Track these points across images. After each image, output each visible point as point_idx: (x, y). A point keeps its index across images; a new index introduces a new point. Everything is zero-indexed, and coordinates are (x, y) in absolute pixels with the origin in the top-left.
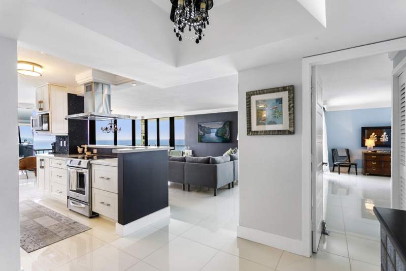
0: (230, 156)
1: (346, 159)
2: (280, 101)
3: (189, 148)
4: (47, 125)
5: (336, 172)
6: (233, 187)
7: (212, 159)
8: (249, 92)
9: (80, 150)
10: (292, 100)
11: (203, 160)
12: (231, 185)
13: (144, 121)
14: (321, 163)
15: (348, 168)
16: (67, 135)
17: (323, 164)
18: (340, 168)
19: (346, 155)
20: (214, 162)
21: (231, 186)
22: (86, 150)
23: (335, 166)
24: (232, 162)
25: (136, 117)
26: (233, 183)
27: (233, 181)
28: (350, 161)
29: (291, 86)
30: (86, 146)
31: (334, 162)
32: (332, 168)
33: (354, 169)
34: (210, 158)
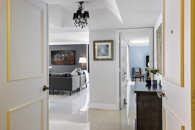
0: (78, 72)
1: (139, 74)
2: (107, 46)
5: (134, 81)
6: (79, 91)
7: (69, 74)
8: (94, 41)
10: (112, 46)
11: (63, 75)
12: (78, 90)
14: (124, 73)
15: (140, 79)
17: (125, 73)
18: (136, 79)
19: (139, 71)
20: (70, 75)
23: (134, 77)
24: (79, 76)
26: (79, 88)
27: (79, 87)
28: (141, 75)
29: (112, 40)
31: (133, 75)
32: (132, 79)
33: (143, 79)
34: (67, 74)
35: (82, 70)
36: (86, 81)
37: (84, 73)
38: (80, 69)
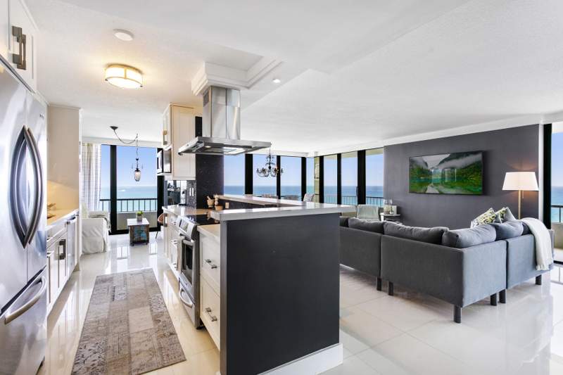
0: (497, 227)
3: (391, 202)
4: (169, 165)
6: (502, 302)
7: (450, 235)
9: (210, 202)
13: (318, 158)
16: (194, 179)
20: (455, 242)
21: (498, 299)
22: (216, 203)
24: (503, 243)
25: (307, 153)
26: (502, 292)
30: (216, 197)
34: (442, 231)
35: (517, 218)
36: (535, 263)
37: (528, 231)
38: (506, 211)
